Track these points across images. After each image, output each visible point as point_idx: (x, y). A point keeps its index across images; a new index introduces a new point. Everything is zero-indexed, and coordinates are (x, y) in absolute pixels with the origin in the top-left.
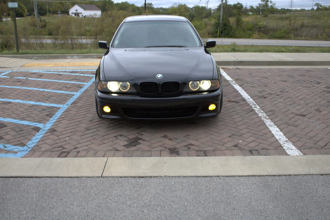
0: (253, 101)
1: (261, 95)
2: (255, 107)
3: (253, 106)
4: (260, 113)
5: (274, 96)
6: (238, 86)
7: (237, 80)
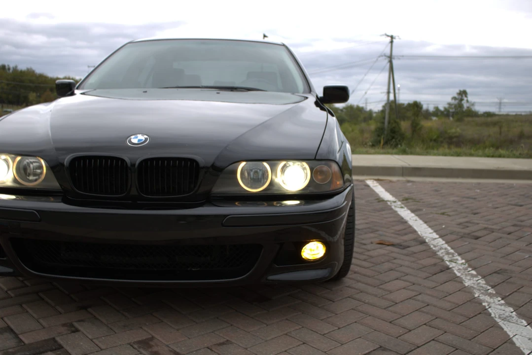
0: (446, 246)
1: (466, 231)
2: (451, 261)
3: (446, 258)
4: (468, 278)
5: (500, 235)
6: (409, 212)
7: (407, 201)
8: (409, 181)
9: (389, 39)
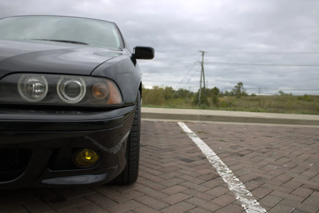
0: (220, 160)
1: (235, 151)
2: (221, 171)
6: (200, 139)
7: (200, 133)
8: (204, 123)
9: (201, 53)
